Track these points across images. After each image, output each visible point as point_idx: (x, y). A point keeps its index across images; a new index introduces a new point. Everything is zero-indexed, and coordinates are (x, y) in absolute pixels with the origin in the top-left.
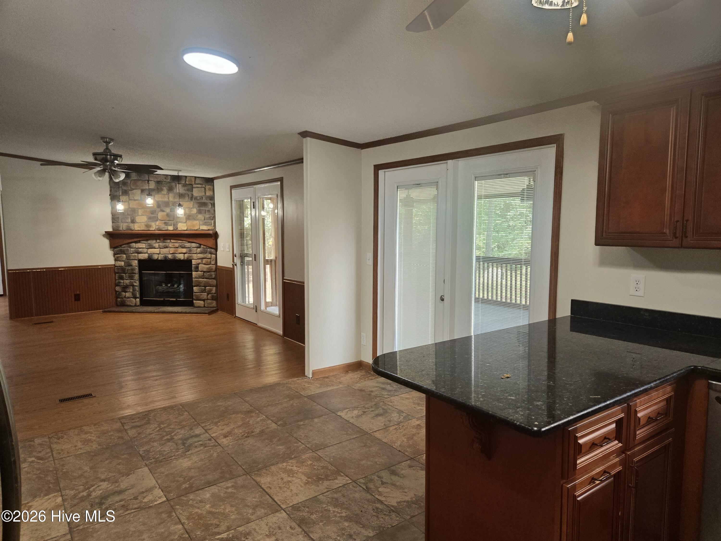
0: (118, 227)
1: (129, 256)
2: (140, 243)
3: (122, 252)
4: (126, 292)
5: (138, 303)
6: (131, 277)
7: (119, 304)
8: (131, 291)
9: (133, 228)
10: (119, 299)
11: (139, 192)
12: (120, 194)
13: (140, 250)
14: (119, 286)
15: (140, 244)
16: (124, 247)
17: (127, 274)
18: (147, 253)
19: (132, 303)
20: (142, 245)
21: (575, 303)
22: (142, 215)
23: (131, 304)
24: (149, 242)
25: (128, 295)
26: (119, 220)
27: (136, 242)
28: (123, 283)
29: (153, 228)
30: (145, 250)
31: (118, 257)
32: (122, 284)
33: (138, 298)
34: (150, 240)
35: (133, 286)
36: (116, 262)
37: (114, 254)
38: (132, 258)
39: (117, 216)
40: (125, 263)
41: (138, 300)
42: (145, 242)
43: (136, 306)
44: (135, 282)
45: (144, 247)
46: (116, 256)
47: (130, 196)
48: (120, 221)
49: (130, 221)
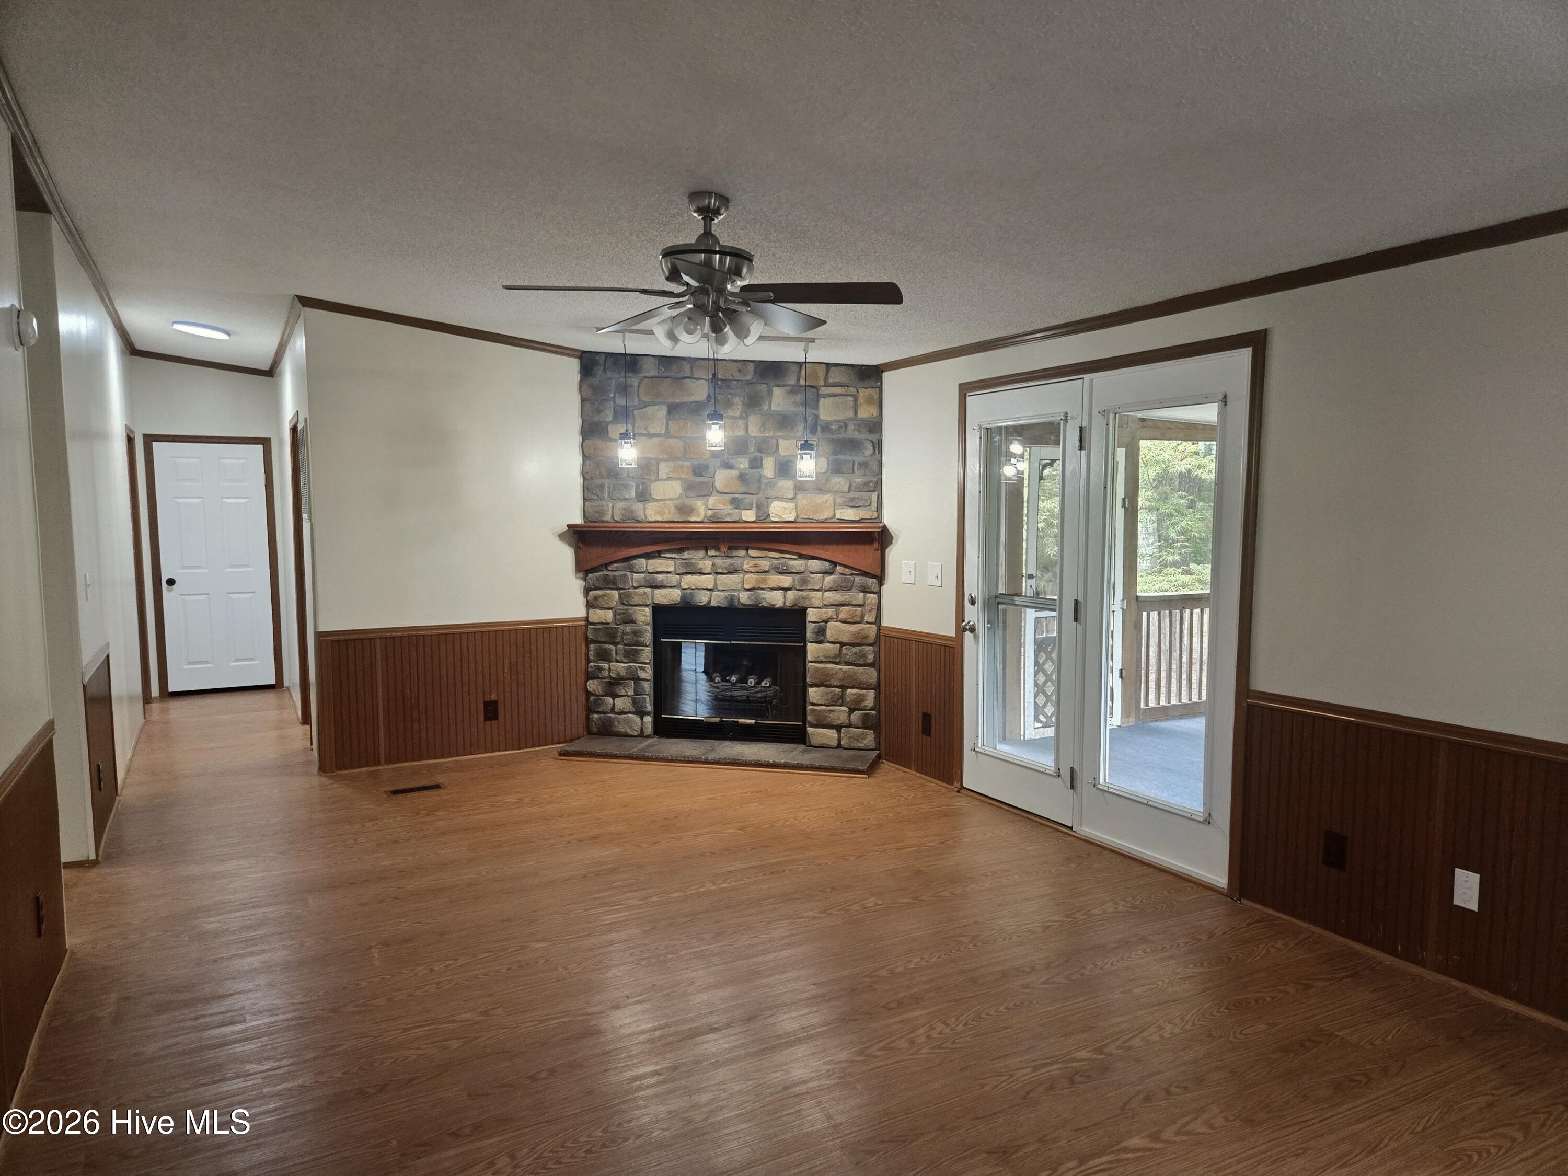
0: (602, 512)
1: (629, 596)
2: (659, 556)
3: (610, 583)
4: (615, 696)
5: (649, 729)
6: (632, 656)
7: (595, 730)
8: (631, 693)
9: (640, 515)
10: (596, 716)
11: (662, 412)
12: (610, 419)
13: (660, 577)
14: (598, 678)
15: (661, 561)
16: (616, 571)
17: (620, 647)
18: (678, 586)
19: (631, 727)
20: (665, 564)
22: (669, 479)
23: (629, 731)
24: (686, 555)
25: (620, 703)
26: (602, 492)
27: (648, 556)
28: (610, 670)
29: (699, 515)
30: (674, 579)
31: (596, 598)
32: (606, 673)
33: (648, 713)
34: (688, 549)
35: (637, 679)
36: (591, 611)
37: (587, 590)
38: (636, 600)
39: (599, 482)
40: (615, 614)
41: (648, 719)
42: (674, 555)
43: (642, 735)
44: (643, 669)
45: (672, 569)
46: (591, 593)
47: (638, 423)
48: (606, 495)
49: (633, 494)
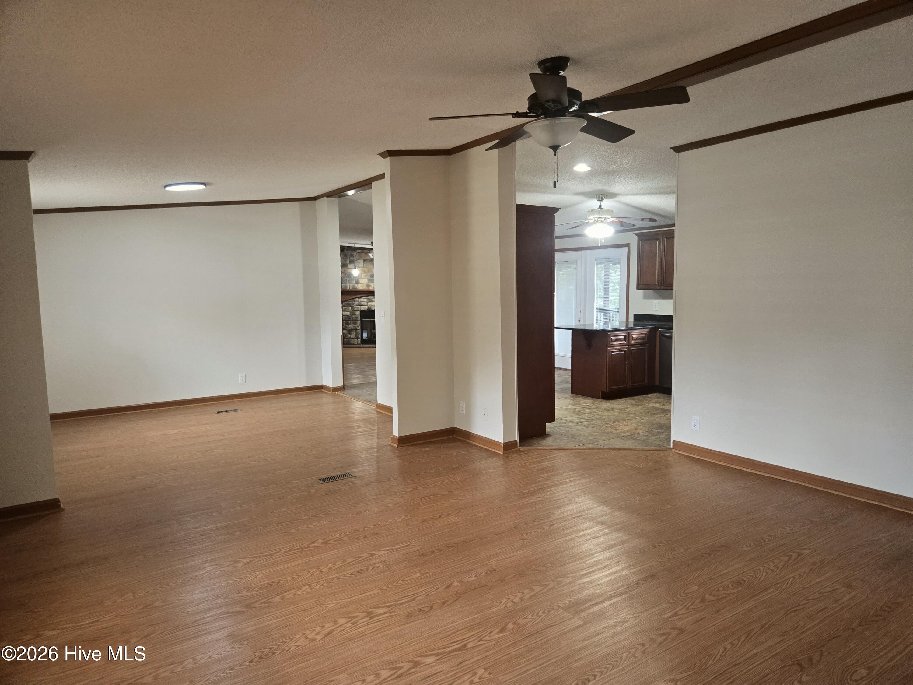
0: (347, 287)
1: (354, 308)
2: (362, 298)
3: (349, 305)
4: (350, 334)
5: (360, 342)
6: (355, 323)
7: (345, 343)
8: (355, 333)
9: (357, 287)
10: (345, 339)
11: (362, 261)
12: (348, 263)
13: (362, 303)
14: (345, 329)
15: (362, 299)
16: (351, 302)
17: (351, 321)
18: (367, 305)
19: (355, 342)
20: (363, 300)
21: (635, 316)
22: (364, 278)
23: (355, 343)
24: (369, 297)
25: (352, 336)
26: (347, 281)
27: (359, 298)
28: (349, 327)
29: (372, 287)
30: (366, 303)
31: (345, 309)
32: (348, 328)
33: (359, 338)
34: (369, 296)
35: (356, 329)
36: (344, 312)
37: (342, 307)
38: (356, 309)
39: (346, 279)
40: (350, 313)
41: (359, 340)
42: (366, 297)
43: (358, 344)
44: (358, 327)
45: (365, 301)
46: (344, 308)
47: (356, 264)
48: (348, 282)
49: (355, 282)
